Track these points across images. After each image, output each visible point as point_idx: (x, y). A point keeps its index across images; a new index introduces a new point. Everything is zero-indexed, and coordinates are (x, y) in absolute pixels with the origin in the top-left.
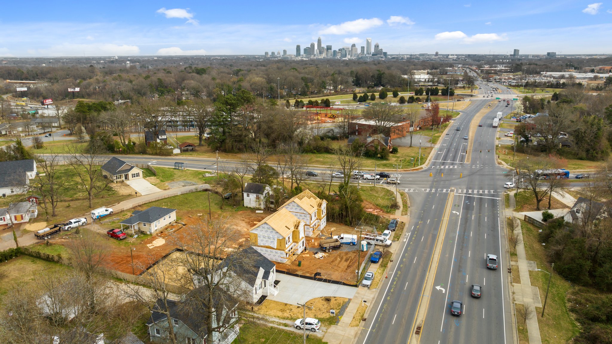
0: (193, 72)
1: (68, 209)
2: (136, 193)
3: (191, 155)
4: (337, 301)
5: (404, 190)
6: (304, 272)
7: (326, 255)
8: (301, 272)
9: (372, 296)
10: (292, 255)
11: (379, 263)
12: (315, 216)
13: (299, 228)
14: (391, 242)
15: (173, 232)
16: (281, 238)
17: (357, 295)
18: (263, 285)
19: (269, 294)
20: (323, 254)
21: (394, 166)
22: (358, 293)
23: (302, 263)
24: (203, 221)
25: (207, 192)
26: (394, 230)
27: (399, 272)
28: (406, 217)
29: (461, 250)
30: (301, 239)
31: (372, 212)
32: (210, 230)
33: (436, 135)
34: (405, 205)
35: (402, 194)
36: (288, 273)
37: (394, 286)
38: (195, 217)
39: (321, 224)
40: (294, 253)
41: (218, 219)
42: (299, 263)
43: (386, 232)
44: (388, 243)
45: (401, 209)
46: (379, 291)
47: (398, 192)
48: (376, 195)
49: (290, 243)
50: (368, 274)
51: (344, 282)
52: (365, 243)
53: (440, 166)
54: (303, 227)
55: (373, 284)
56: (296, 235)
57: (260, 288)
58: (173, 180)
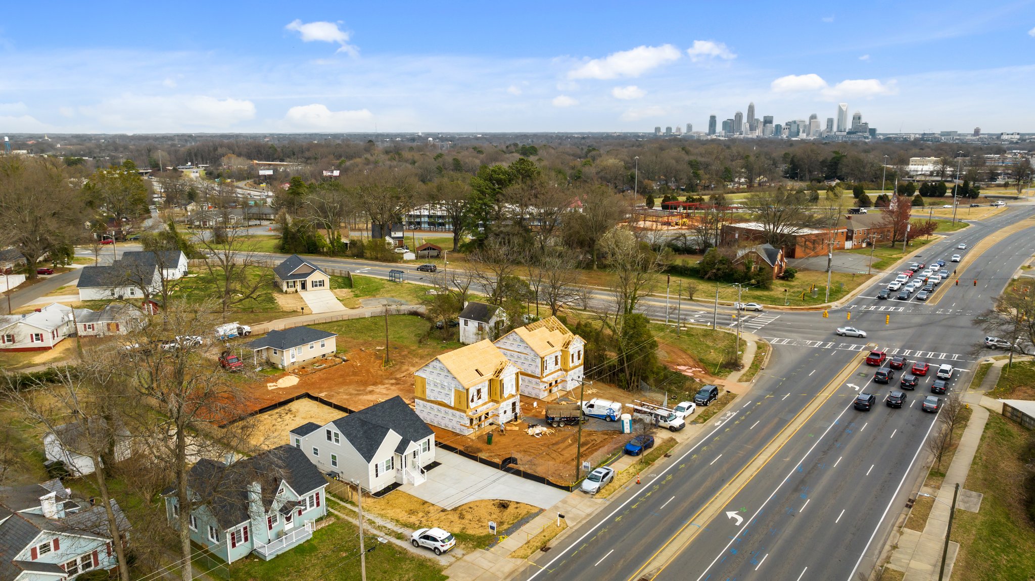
2: (303, 309)
5: (770, 340)
6: (493, 454)
7: (548, 432)
8: (487, 455)
9: (589, 511)
10: (487, 424)
11: (640, 456)
12: (556, 364)
13: (502, 376)
14: (682, 422)
15: (321, 370)
16: (461, 389)
17: (560, 505)
18: (397, 465)
19: (405, 482)
20: (545, 429)
21: (774, 300)
22: (564, 502)
23: (495, 439)
24: (378, 357)
25: (415, 317)
26: (705, 405)
27: (670, 477)
28: (745, 384)
29: (825, 453)
30: (509, 398)
31: (685, 371)
32: (380, 373)
33: (895, 256)
34: (756, 365)
35: (760, 347)
36: (462, 453)
37: (643, 499)
38: (371, 350)
39: (569, 379)
40: (491, 421)
41: (405, 357)
42: (489, 439)
43: (684, 404)
44: (676, 423)
45: (743, 371)
46: (608, 503)
47: (757, 343)
48: (711, 344)
49: (481, 402)
50: (598, 469)
51: (551, 479)
52: (626, 418)
53: (869, 305)
54: (514, 376)
55: (603, 491)
56: (495, 388)
57: (388, 468)
58: (374, 296)
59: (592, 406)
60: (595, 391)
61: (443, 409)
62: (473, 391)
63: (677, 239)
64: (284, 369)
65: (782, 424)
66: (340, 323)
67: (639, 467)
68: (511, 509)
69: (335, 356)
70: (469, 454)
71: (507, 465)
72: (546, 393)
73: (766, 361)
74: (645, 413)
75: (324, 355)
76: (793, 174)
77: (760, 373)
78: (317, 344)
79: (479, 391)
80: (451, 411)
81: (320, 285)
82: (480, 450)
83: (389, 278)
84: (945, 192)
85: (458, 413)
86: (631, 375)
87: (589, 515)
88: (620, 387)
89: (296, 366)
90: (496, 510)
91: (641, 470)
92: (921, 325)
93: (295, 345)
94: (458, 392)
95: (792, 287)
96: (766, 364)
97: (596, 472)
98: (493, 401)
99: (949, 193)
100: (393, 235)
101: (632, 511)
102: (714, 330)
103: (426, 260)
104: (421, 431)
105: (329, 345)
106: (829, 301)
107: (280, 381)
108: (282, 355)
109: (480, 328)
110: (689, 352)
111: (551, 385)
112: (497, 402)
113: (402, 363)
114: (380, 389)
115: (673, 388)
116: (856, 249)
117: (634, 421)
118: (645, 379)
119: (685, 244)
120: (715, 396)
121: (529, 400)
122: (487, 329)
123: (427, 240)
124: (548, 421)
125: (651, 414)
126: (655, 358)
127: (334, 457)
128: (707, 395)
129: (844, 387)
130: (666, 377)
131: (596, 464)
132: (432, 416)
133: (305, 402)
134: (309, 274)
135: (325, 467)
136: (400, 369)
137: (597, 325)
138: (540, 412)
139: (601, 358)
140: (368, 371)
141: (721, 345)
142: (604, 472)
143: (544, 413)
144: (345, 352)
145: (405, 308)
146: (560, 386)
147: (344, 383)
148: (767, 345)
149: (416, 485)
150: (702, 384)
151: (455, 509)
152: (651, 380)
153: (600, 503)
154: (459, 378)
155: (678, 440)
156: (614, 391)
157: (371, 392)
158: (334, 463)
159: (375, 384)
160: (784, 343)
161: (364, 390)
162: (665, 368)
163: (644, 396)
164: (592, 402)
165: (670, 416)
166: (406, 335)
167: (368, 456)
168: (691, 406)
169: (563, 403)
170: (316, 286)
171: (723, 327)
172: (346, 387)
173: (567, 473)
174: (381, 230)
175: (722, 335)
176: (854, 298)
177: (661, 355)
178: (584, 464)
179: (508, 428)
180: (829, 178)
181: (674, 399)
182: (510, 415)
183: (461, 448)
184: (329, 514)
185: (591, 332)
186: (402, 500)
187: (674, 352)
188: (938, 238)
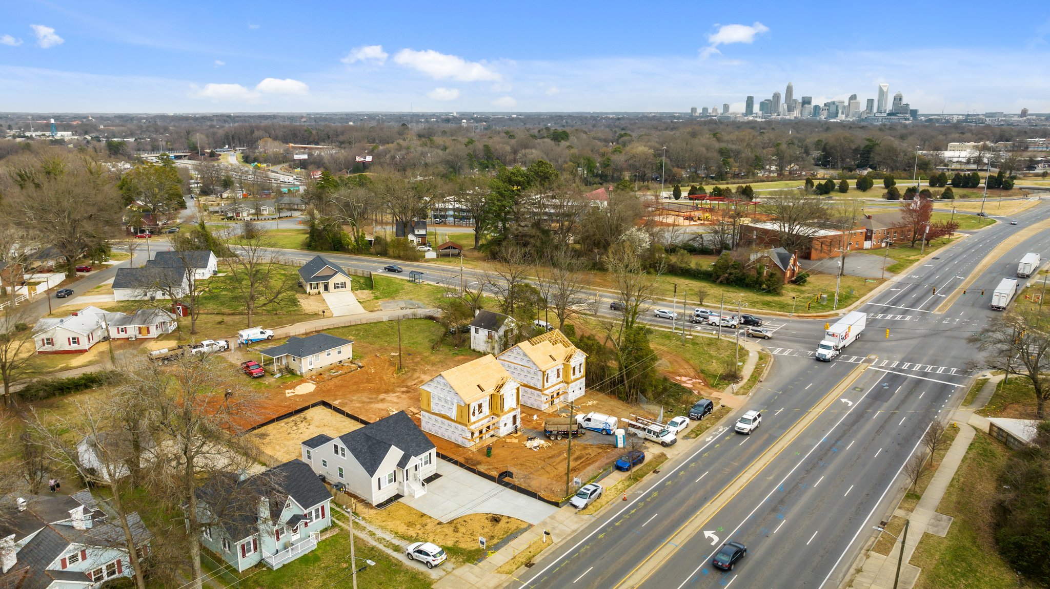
0: (548, 137)
1: (218, 326)
2: (324, 312)
3: (450, 262)
4: (508, 525)
5: (772, 351)
6: (491, 467)
7: (545, 445)
8: (486, 467)
9: (574, 527)
10: (488, 436)
11: (629, 473)
12: (558, 376)
13: (502, 391)
14: (674, 437)
15: (337, 377)
16: (463, 405)
17: (548, 520)
18: (399, 477)
19: (406, 494)
20: (542, 442)
21: (783, 307)
22: (552, 518)
23: (494, 451)
24: (392, 364)
25: (431, 321)
26: (700, 419)
27: (655, 494)
28: (741, 397)
29: (808, 471)
30: (509, 411)
31: (685, 382)
32: (393, 380)
33: (912, 258)
34: (755, 377)
35: (762, 358)
36: (462, 465)
37: (627, 517)
38: (386, 357)
39: (570, 391)
40: (492, 433)
41: (417, 364)
42: (488, 451)
43: (678, 419)
44: (668, 439)
45: (741, 384)
46: (593, 520)
47: (759, 353)
48: (713, 353)
49: (482, 415)
50: (587, 486)
51: (542, 494)
52: (620, 433)
53: (876, 313)
54: (515, 391)
55: (590, 507)
56: (496, 402)
57: (390, 481)
58: (393, 298)
59: (589, 420)
60: (595, 402)
61: (446, 421)
62: (474, 405)
63: (694, 239)
64: (302, 376)
65: (771, 440)
66: (359, 327)
67: (627, 483)
68: (502, 524)
69: (351, 362)
70: (469, 466)
71: (503, 479)
72: (547, 405)
73: (766, 373)
74: (639, 428)
75: (340, 362)
76: (825, 162)
77: (758, 385)
78: (334, 352)
80: (453, 424)
81: (342, 287)
82: (479, 463)
83: (408, 279)
84: (979, 183)
85: (460, 426)
86: (630, 387)
87: (574, 531)
88: (620, 398)
89: (314, 372)
90: (488, 524)
91: (629, 486)
92: (925, 336)
93: (313, 352)
94: (459, 406)
96: (764, 377)
97: (585, 489)
98: (493, 414)
99: (982, 183)
100: (416, 232)
101: (616, 528)
102: (718, 339)
103: (447, 259)
104: (423, 445)
105: (346, 352)
106: (837, 308)
107: (298, 388)
108: (301, 363)
109: (490, 337)
110: (692, 362)
111: (552, 397)
112: (498, 416)
113: (414, 370)
114: (391, 397)
115: (671, 400)
116: (876, 249)
117: (628, 435)
118: (643, 392)
119: (702, 244)
120: (709, 410)
121: (531, 412)
122: (496, 337)
123: (451, 237)
124: (547, 435)
125: (645, 429)
126: (653, 371)
127: (341, 470)
128: (702, 409)
129: (838, 402)
130: (665, 389)
131: (587, 480)
132: (436, 428)
133: (320, 409)
134: (332, 276)
135: (334, 478)
136: (412, 376)
137: (600, 336)
138: (540, 424)
139: (604, 369)
140: (381, 379)
141: (724, 355)
142: (592, 488)
143: (543, 425)
144: (361, 358)
145: (422, 312)
146: (561, 398)
147: (357, 391)
148: (768, 356)
149: (416, 497)
150: (700, 397)
151: (451, 523)
152: (650, 395)
153: (586, 519)
154: (460, 394)
155: (668, 456)
156: (614, 403)
157: (383, 400)
158: (341, 475)
159: (387, 392)
160: (786, 354)
161: (376, 398)
162: (665, 379)
163: (643, 409)
164: (589, 416)
165: (662, 431)
166: (420, 340)
167: (371, 472)
168: (684, 421)
169: (563, 414)
170: (338, 287)
171: (728, 335)
172: (359, 395)
173: (559, 487)
174: (404, 228)
175: (725, 344)
176: (863, 305)
177: (663, 366)
178: (575, 479)
179: (508, 440)
180: (861, 166)
181: (671, 411)
182: (510, 428)
183: (461, 460)
184: (334, 525)
185: (593, 345)
186: (402, 512)
187: (677, 362)
188: (960, 237)
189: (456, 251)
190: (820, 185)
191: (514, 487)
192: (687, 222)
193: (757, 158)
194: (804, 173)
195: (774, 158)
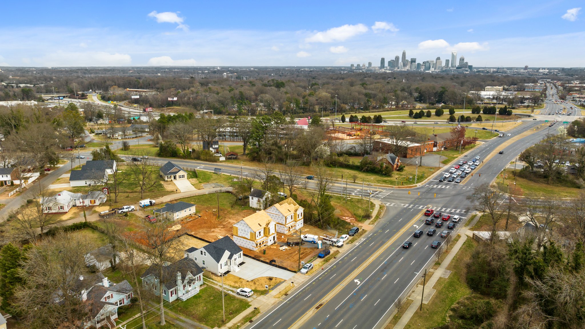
2: (177, 190)
3: (232, 162)
4: (276, 281)
6: (266, 258)
7: (288, 249)
8: (263, 259)
9: (303, 280)
10: (263, 245)
11: (324, 259)
12: (292, 219)
13: (269, 226)
14: (342, 243)
15: (190, 221)
16: (252, 232)
17: (292, 278)
18: (229, 264)
19: (232, 270)
20: (287, 247)
21: (392, 183)
22: (294, 277)
23: (266, 252)
24: (214, 215)
25: (228, 194)
26: (353, 235)
27: (335, 267)
28: (371, 226)
29: (397, 256)
30: (272, 235)
31: (347, 220)
32: (216, 222)
33: (455, 156)
34: (377, 217)
35: (381, 207)
36: (253, 258)
37: (324, 275)
38: (210, 211)
39: (297, 225)
40: (265, 244)
41: (226, 214)
42: (264, 252)
43: (344, 236)
44: (340, 244)
45: (371, 219)
46: (310, 277)
47: (380, 205)
48: (360, 206)
49: (260, 237)
50: (307, 264)
51: (289, 268)
52: (320, 242)
53: (434, 185)
54: (274, 226)
55: (309, 273)
56: (266, 231)
57: (225, 265)
58: (208, 182)
59: (306, 237)
60: (308, 230)
61: (245, 240)
62: (257, 233)
63: (351, 149)
64: (174, 222)
65: (383, 243)
66: (195, 197)
67: (323, 263)
68: (273, 280)
69: (195, 214)
70: (256, 258)
71: (272, 263)
72: (287, 232)
73: (382, 214)
74: (328, 240)
75: (190, 214)
76: (421, 99)
77: (379, 220)
78: (187, 210)
79: (260, 233)
80: (248, 241)
81: (183, 177)
82: (261, 257)
83: (214, 172)
84: (495, 111)
85: (251, 242)
86: (323, 223)
87: (303, 282)
88: (319, 228)
89: (179, 220)
90: (268, 281)
91: (324, 264)
92: (454, 195)
94: (251, 233)
95: (401, 175)
96: (382, 216)
98: (265, 236)
99: (497, 112)
100: (213, 146)
101: (319, 280)
102: (362, 199)
103: (230, 161)
104: (237, 250)
105: (193, 210)
106: (417, 183)
107: (173, 227)
108: (173, 215)
109: (259, 201)
110: (350, 210)
111: (289, 228)
112: (267, 237)
113: (225, 217)
114: (217, 230)
115: (341, 228)
116: (438, 152)
117: (323, 243)
118: (329, 224)
119: (355, 151)
120: (357, 232)
121: (280, 235)
122: (262, 201)
123: (230, 148)
124: (288, 244)
125: (330, 240)
126: (333, 215)
127: (204, 261)
128: (354, 231)
129: (412, 227)
130: (338, 223)
131: (307, 262)
132: (240, 243)
133: (186, 236)
134: (178, 172)
135: (201, 265)
136: (224, 220)
137: (309, 199)
138: (285, 240)
139: (311, 215)
140: (211, 222)
141: (364, 206)
142: (309, 265)
143: (286, 240)
144: (199, 212)
145: (224, 189)
146: (293, 228)
147: (201, 228)
148: (384, 206)
149: (236, 271)
150: (353, 226)
151: (252, 281)
152: (332, 225)
153: (307, 277)
154: (252, 228)
155: (340, 251)
156: (316, 230)
157: (213, 232)
158: (204, 264)
159: (214, 228)
160: (392, 205)
161: (210, 231)
162: (338, 219)
163: (329, 232)
164: (306, 236)
165: (337, 241)
166: (226, 203)
167: (218, 262)
168: (346, 237)
169: (295, 235)
170: (181, 177)
171: (366, 197)
172: (202, 230)
173: (295, 266)
174: (208, 144)
175: (365, 201)
176: (429, 181)
177: (337, 212)
178: (302, 262)
179: (272, 247)
180: (439, 102)
181: (341, 232)
182: (272, 242)
183: (253, 256)
184: (204, 284)
185: (306, 204)
186: (231, 277)
187: (343, 210)
188: (480, 143)
189: (235, 156)
190: (416, 113)
191: (276, 266)
192: (348, 137)
193: (385, 99)
194: (409, 106)
195: (394, 98)
